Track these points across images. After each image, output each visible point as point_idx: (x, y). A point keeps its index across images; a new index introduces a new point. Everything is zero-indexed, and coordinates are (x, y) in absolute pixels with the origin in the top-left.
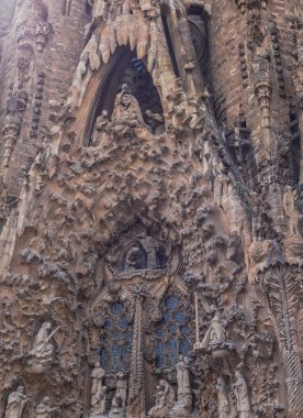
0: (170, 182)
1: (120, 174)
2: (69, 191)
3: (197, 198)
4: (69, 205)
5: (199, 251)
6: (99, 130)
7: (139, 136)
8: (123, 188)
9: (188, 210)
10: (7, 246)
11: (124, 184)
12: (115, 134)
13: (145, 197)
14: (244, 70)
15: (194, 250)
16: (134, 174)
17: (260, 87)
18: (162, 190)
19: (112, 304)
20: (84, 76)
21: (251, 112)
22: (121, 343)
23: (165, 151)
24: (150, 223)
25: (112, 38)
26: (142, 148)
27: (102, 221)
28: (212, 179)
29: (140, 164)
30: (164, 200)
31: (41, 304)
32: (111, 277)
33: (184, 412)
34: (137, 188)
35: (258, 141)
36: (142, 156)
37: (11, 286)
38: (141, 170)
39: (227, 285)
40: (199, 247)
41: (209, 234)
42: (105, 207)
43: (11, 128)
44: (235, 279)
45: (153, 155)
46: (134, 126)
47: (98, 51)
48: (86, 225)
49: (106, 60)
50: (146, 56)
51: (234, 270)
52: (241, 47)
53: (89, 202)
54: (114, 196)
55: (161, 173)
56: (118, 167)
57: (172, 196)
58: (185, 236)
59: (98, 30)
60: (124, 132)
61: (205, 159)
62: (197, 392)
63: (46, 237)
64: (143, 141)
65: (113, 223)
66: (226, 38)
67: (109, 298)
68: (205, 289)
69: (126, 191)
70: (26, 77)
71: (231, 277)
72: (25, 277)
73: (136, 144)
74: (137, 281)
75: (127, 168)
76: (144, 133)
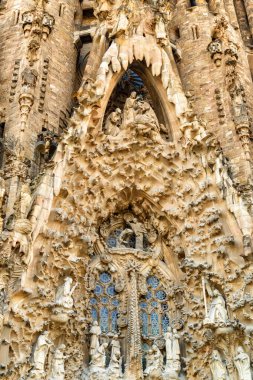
0: (179, 182)
1: (133, 165)
2: (91, 168)
3: (207, 201)
4: (91, 179)
5: (203, 244)
6: (113, 123)
7: (154, 138)
8: (131, 177)
9: (196, 209)
10: (46, 201)
11: (132, 174)
12: (137, 131)
13: (148, 189)
14: (220, 110)
15: (198, 243)
16: (143, 168)
17: (243, 127)
18: (170, 188)
19: (100, 272)
20: (107, 74)
21: (228, 145)
22: (111, 308)
23: (177, 156)
24: (140, 211)
25: (131, 51)
26: (156, 149)
27: (109, 200)
28: (223, 189)
29: (150, 162)
30: (167, 196)
31: (68, 259)
32: (102, 249)
33: (176, 375)
34: (141, 181)
35: (237, 169)
36: (156, 155)
37: (48, 238)
38: (151, 167)
39: (234, 276)
40: (204, 241)
41: (218, 233)
42: (114, 190)
43: (28, 98)
44: (243, 272)
45: (169, 157)
46: (153, 129)
47: (119, 58)
48: (97, 201)
49: (125, 66)
50: (160, 75)
51: (242, 266)
52: (217, 92)
53: (104, 181)
54: (122, 182)
55: (172, 174)
56: (132, 159)
57: (180, 194)
58: (187, 230)
59: (118, 40)
60: (145, 131)
61: (217, 172)
62: (187, 360)
63: (73, 203)
64: (157, 143)
65: (114, 204)
66: (200, 82)
67: (100, 267)
68: (211, 276)
69: (133, 180)
70: (34, 58)
71: (240, 271)
72: (59, 234)
73: (151, 144)
74: (128, 257)
75: (138, 162)
76: (158, 137)
